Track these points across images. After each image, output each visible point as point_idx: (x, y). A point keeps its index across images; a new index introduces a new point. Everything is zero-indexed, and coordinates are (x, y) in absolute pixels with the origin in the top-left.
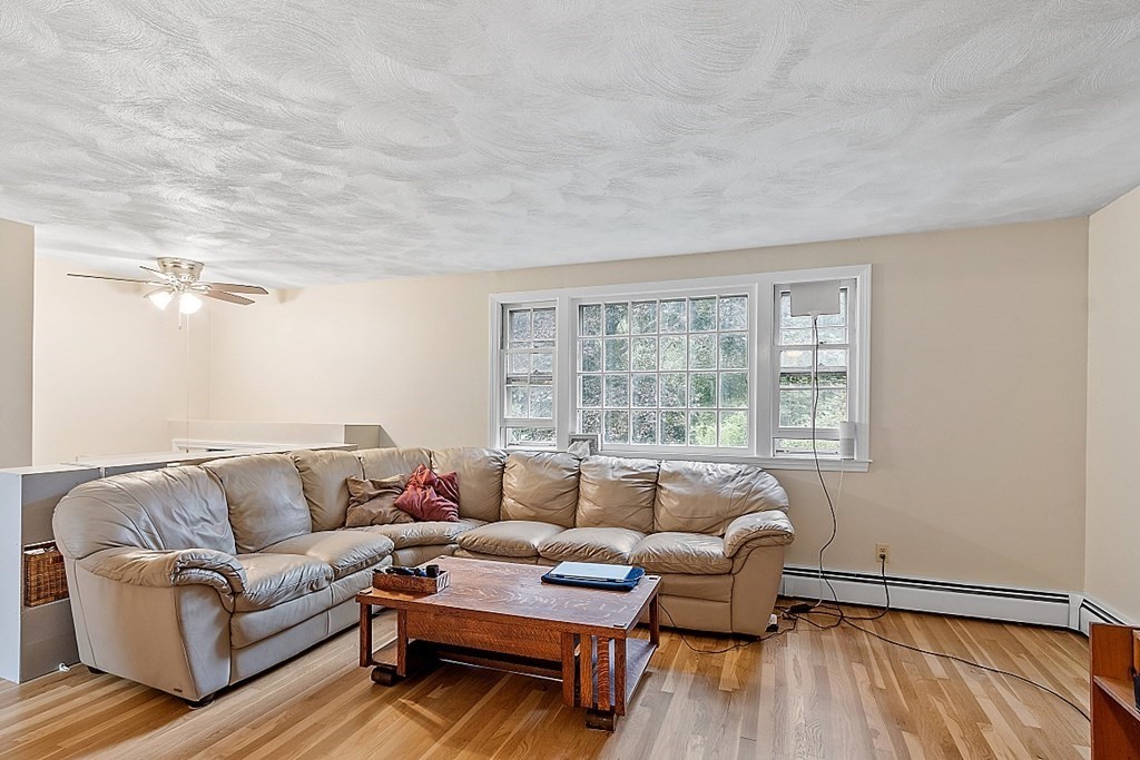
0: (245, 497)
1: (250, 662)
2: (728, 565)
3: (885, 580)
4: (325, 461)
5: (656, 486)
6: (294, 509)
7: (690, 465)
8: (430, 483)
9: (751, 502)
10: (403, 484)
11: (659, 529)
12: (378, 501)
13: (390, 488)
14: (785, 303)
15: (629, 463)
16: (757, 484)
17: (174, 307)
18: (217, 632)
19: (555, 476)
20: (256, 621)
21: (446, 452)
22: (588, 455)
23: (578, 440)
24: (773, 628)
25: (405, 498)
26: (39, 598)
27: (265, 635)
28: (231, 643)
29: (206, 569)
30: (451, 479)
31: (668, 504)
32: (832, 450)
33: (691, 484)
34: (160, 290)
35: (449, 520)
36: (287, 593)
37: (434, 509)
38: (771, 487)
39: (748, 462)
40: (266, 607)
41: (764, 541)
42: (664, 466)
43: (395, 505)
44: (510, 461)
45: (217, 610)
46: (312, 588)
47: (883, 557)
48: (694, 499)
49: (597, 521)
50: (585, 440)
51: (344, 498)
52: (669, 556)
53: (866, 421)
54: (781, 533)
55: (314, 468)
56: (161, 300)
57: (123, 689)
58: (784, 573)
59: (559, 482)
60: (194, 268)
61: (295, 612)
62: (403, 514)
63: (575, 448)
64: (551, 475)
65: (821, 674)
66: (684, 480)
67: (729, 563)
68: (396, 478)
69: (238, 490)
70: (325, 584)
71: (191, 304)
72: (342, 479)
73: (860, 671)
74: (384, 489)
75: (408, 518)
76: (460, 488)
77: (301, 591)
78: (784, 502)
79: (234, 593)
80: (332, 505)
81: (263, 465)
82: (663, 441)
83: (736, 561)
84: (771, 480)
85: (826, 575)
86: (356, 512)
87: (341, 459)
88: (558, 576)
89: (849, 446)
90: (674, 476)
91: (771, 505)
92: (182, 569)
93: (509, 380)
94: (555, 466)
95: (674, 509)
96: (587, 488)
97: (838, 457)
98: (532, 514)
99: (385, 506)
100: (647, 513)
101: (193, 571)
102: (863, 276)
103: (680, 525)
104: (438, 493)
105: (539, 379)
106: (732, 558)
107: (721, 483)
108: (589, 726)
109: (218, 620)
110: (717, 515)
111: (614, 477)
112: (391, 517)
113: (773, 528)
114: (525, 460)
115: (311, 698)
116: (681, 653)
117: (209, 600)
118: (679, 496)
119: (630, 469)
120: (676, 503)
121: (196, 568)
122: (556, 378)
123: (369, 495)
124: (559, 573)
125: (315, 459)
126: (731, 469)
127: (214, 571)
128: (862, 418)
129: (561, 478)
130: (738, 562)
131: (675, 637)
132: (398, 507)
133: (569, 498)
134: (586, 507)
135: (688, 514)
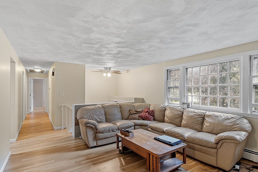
0: (108, 111)
1: (100, 143)
2: (215, 146)
4: (126, 105)
5: (204, 119)
6: (117, 115)
7: (215, 113)
8: (147, 112)
10: (142, 111)
11: (203, 131)
12: (135, 115)
13: (139, 112)
16: (238, 122)
17: (107, 76)
18: (93, 136)
19: (176, 113)
20: (100, 135)
21: (153, 105)
22: (186, 108)
23: (184, 104)
25: (141, 115)
26: (77, 125)
27: (102, 138)
28: (96, 138)
29: (91, 124)
30: (153, 111)
31: (206, 124)
33: (214, 119)
34: (105, 73)
35: (150, 121)
36: (106, 131)
37: (147, 118)
39: (238, 114)
40: (102, 133)
41: (227, 141)
42: (207, 113)
43: (139, 116)
44: (167, 108)
45: (93, 132)
46: (112, 131)
48: (214, 124)
49: (186, 126)
50: (186, 104)
51: (129, 113)
52: (196, 139)
54: (234, 139)
55: (123, 107)
56: (105, 75)
57: (84, 143)
58: (244, 151)
59: (177, 114)
60: (110, 68)
61: (109, 135)
62: (140, 118)
63: (184, 106)
64: (175, 113)
66: (212, 118)
68: (140, 110)
69: (107, 110)
70: (116, 130)
71: (109, 75)
72: (129, 109)
74: (137, 112)
75: (142, 119)
76: (155, 113)
77: (110, 131)
79: (96, 129)
80: (126, 114)
81: (112, 106)
82: (210, 105)
83: (218, 145)
84: (245, 121)
86: (131, 116)
87: (130, 105)
88: (158, 138)
90: (209, 116)
91: (241, 130)
92: (87, 124)
93: (169, 88)
94: (177, 110)
95: (207, 126)
96: (184, 117)
98: (170, 122)
99: (137, 116)
100: (200, 126)
101: (88, 124)
103: (209, 131)
104: (149, 114)
105: (176, 87)
107: (224, 120)
109: (93, 134)
110: (221, 129)
111: (191, 114)
112: (138, 118)
113: (231, 137)
114: (170, 108)
115: (107, 152)
116: (196, 168)
117: (91, 130)
118: (210, 122)
119: (196, 113)
120: (208, 124)
121: (89, 124)
122: (179, 87)
123: (134, 113)
124: (159, 138)
125: (124, 105)
126: (230, 116)
127: (93, 125)
129: (178, 113)
130: (219, 146)
132: (140, 116)
133: (179, 119)
134: (184, 122)
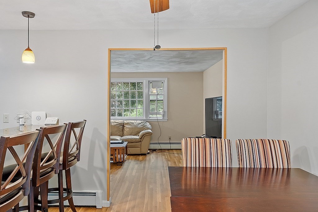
3: (170, 143)
5: (123, 126)
7: (131, 121)
9: (144, 128)
11: (124, 135)
14: (151, 85)
15: (117, 121)
16: (145, 124)
24: (149, 153)
31: (126, 130)
32: (160, 117)
33: (131, 125)
38: (148, 125)
39: (143, 120)
41: (147, 134)
42: (125, 122)
47: (170, 139)
48: (132, 128)
53: (167, 110)
54: (150, 133)
65: (157, 158)
66: (130, 124)
67: (140, 139)
73: (164, 157)
78: (151, 128)
84: (148, 123)
85: (159, 143)
89: (164, 116)
90: (127, 124)
91: (148, 129)
97: (161, 118)
100: (121, 132)
102: (166, 80)
103: (129, 134)
106: (141, 138)
107: (138, 125)
108: (118, 165)
110: (137, 131)
111: (114, 124)
113: (148, 132)
118: (129, 128)
119: (117, 122)
120: (128, 130)
126: (140, 122)
128: (166, 110)
131: (130, 156)
135: (131, 132)
